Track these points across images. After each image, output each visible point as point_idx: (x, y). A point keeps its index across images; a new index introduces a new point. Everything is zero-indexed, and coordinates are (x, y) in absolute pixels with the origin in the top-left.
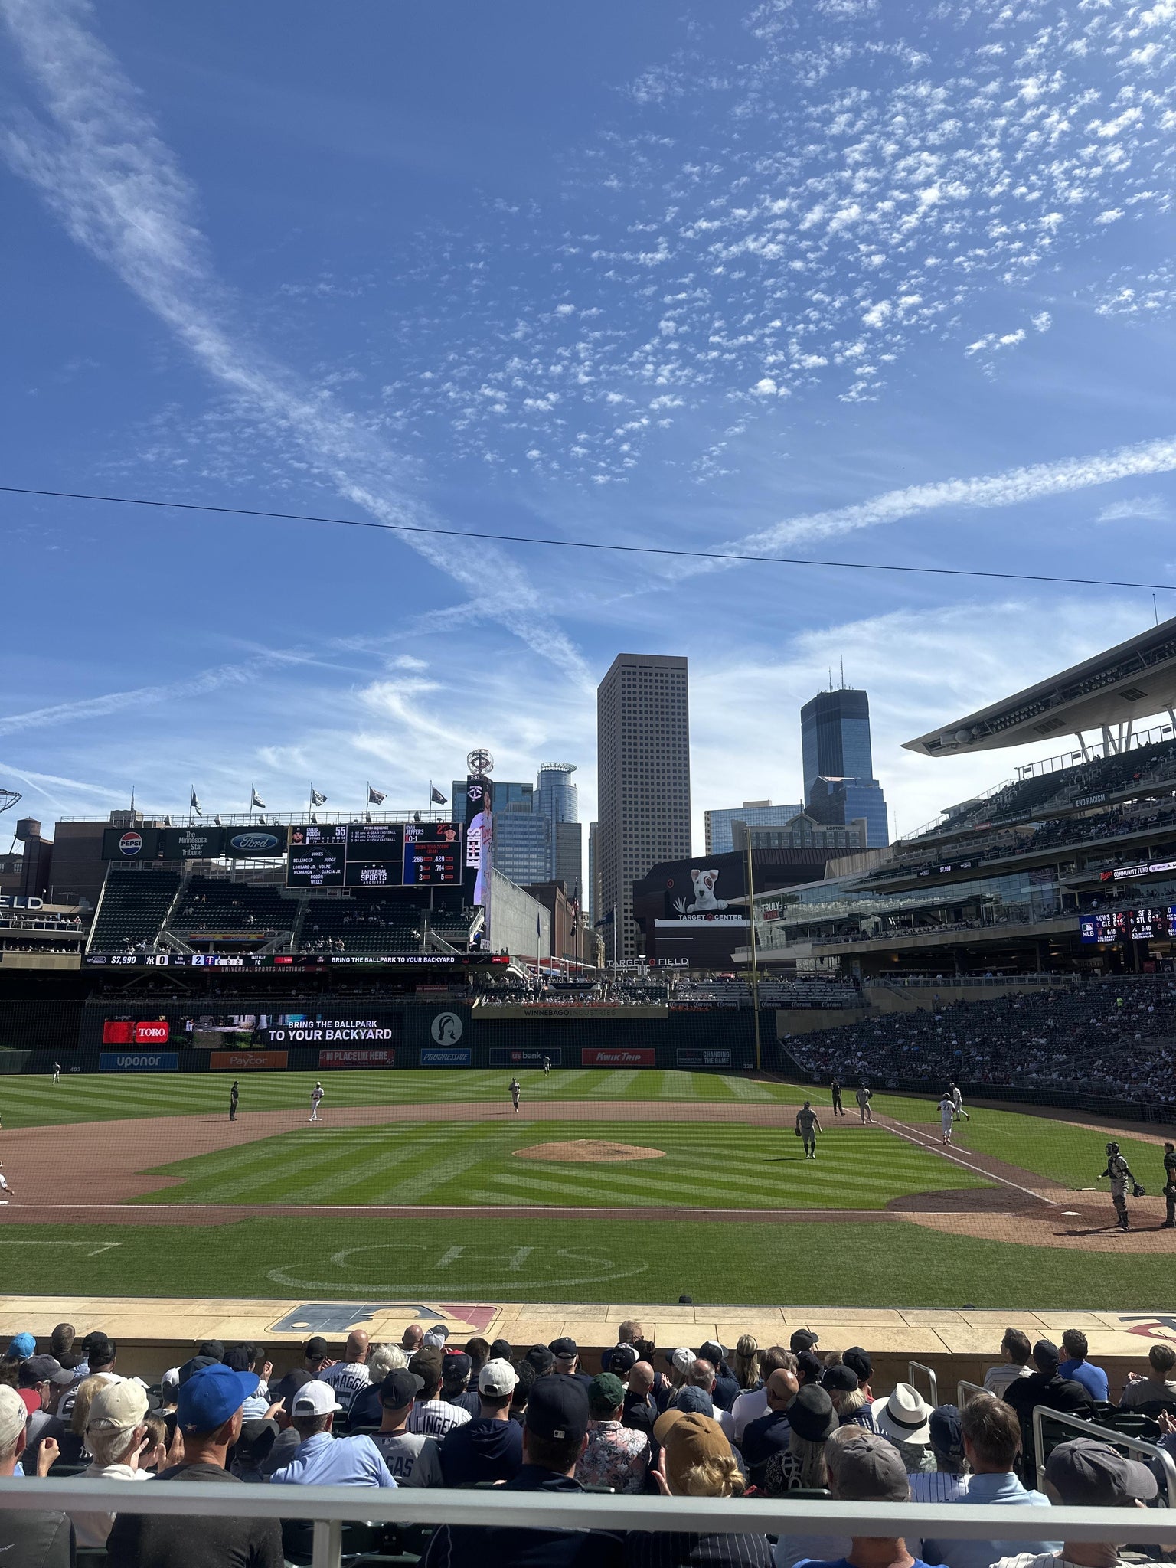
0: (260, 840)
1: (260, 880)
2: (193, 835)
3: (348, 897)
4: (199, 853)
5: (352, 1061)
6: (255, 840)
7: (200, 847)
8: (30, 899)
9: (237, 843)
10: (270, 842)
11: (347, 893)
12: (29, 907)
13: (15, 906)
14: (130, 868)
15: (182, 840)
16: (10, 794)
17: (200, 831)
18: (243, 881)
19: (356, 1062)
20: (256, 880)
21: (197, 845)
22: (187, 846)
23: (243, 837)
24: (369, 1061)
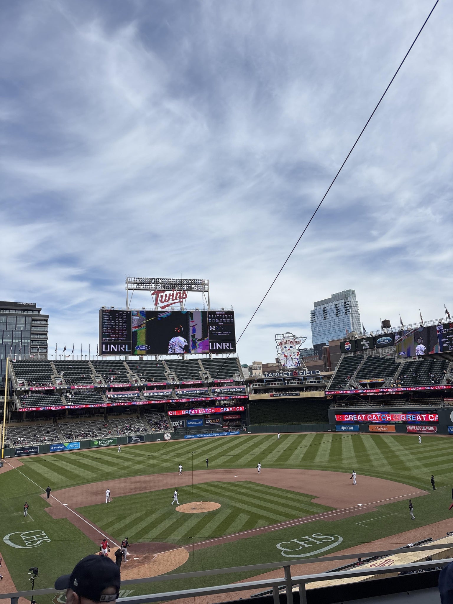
0: (386, 340)
1: (389, 355)
2: (365, 341)
3: (422, 360)
4: (368, 347)
5: (419, 430)
6: (384, 340)
7: (368, 345)
8: (316, 371)
9: (379, 342)
10: (389, 340)
11: (420, 358)
12: (316, 374)
13: (312, 374)
14: (350, 355)
15: (362, 343)
16: (303, 338)
17: (367, 339)
18: (383, 356)
19: (421, 431)
20: (388, 355)
21: (366, 345)
22: (364, 345)
23: (380, 339)
24: (426, 430)
